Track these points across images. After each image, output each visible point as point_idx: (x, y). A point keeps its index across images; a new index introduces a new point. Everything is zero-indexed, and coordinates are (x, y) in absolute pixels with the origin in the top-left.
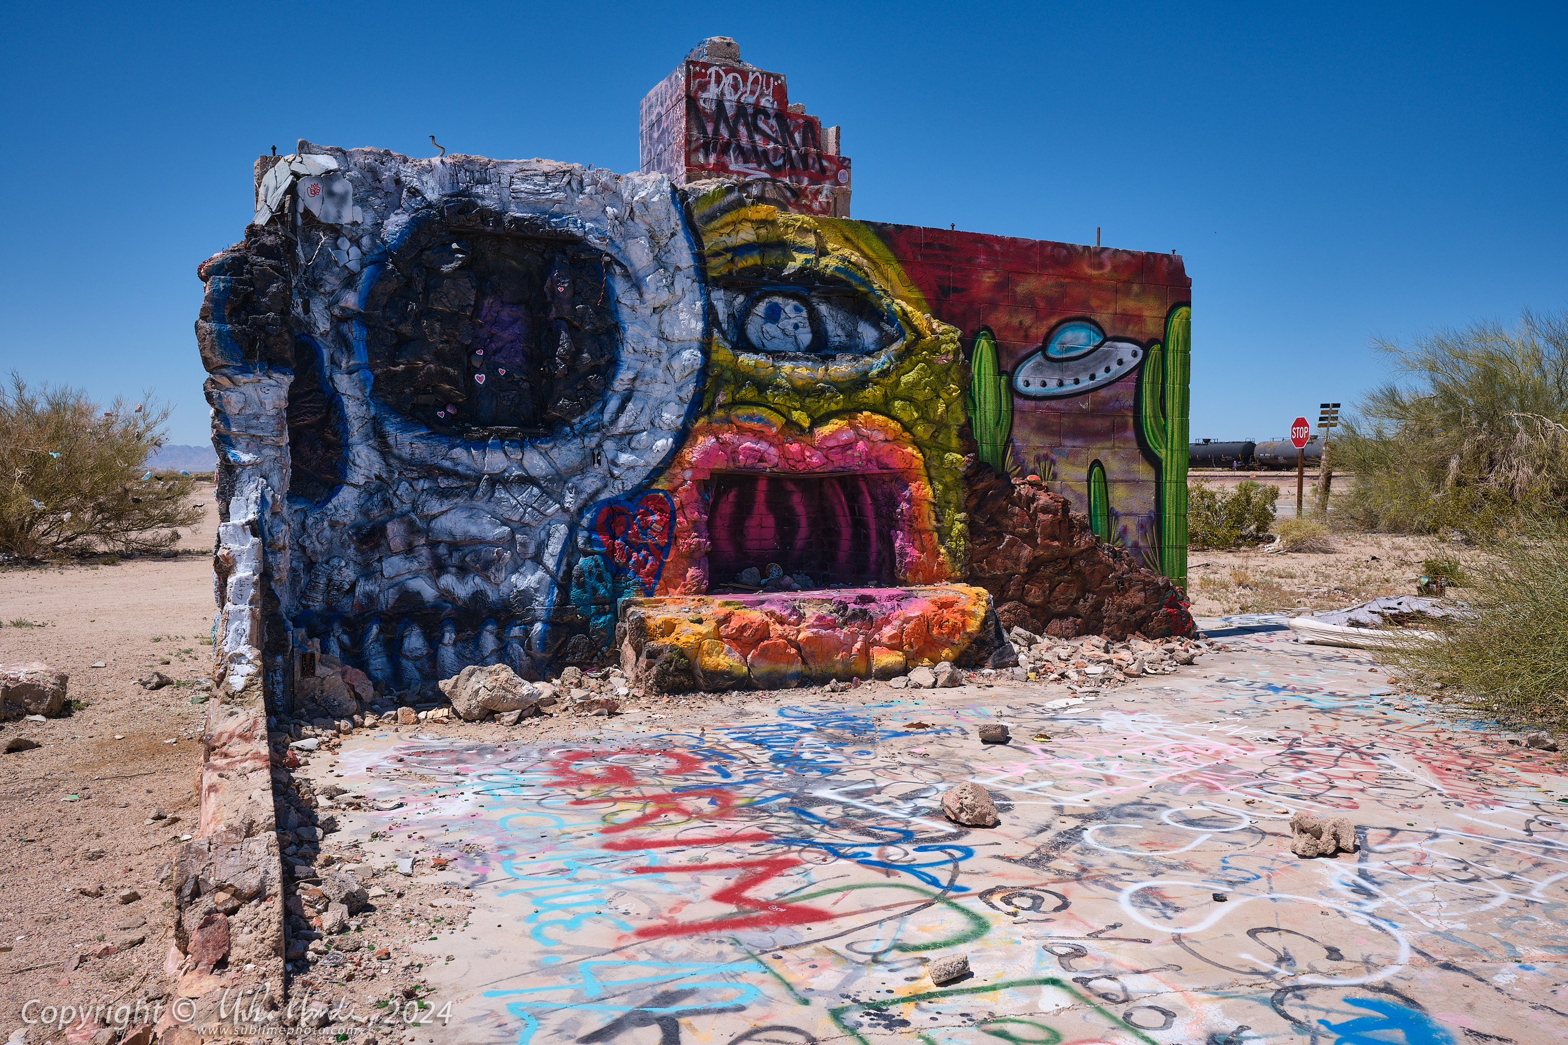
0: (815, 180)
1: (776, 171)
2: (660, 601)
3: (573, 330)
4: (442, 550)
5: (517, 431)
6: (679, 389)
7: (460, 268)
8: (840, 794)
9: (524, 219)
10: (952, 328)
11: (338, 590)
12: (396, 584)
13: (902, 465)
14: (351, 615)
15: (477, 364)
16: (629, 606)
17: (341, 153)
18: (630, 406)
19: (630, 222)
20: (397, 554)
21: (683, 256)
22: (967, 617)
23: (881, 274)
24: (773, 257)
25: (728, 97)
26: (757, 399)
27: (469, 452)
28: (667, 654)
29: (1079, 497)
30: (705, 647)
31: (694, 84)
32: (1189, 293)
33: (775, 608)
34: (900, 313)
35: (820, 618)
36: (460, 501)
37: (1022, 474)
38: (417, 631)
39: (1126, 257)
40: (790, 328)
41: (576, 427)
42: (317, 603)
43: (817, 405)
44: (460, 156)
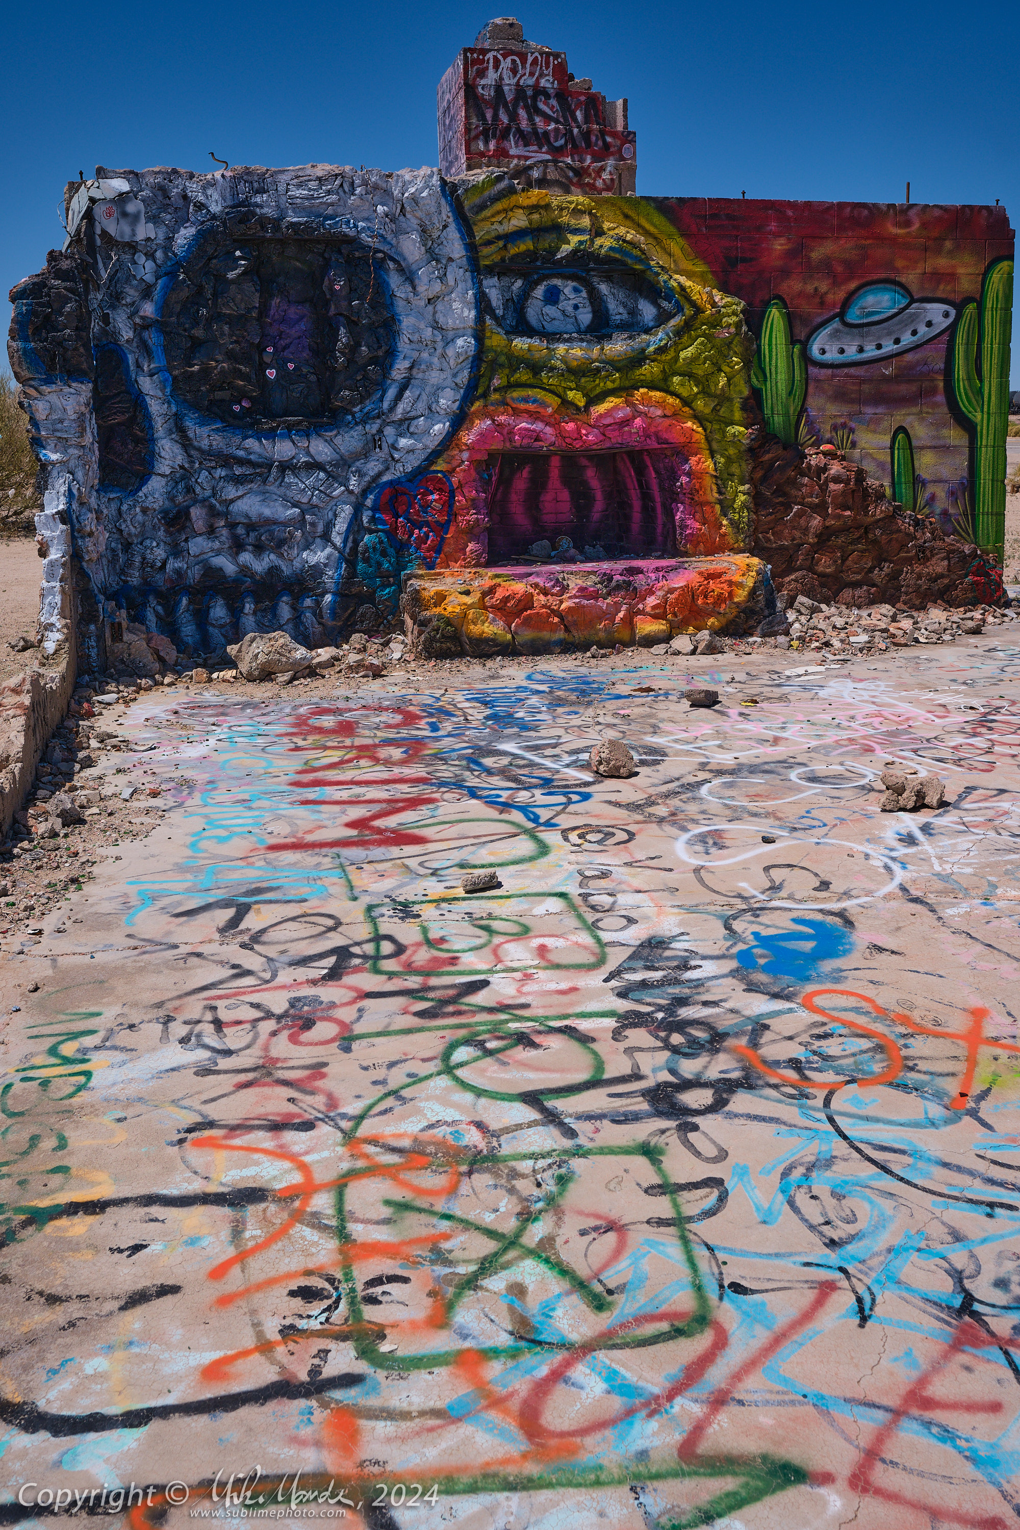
0: (597, 158)
1: (557, 152)
2: (440, 574)
3: (352, 324)
4: (240, 530)
5: (301, 421)
6: (455, 375)
7: (244, 273)
8: (520, 748)
9: (300, 224)
10: (736, 300)
11: (152, 567)
12: (201, 562)
13: (682, 440)
14: (164, 589)
15: (267, 359)
16: (410, 579)
17: (133, 176)
18: (407, 393)
19: (401, 218)
20: (201, 535)
21: (455, 247)
22: (734, 588)
23: (664, 249)
24: (546, 242)
25: (507, 81)
26: (532, 381)
27: (261, 442)
28: (435, 623)
29: (881, 465)
30: (470, 617)
31: (472, 72)
32: (1012, 245)
33: (539, 581)
34: (678, 289)
35: (582, 589)
36: (254, 486)
37: (817, 444)
38: (221, 602)
39: (937, 213)
40: (570, 309)
41: (357, 415)
42: (135, 579)
43: (593, 384)
44: (239, 168)
